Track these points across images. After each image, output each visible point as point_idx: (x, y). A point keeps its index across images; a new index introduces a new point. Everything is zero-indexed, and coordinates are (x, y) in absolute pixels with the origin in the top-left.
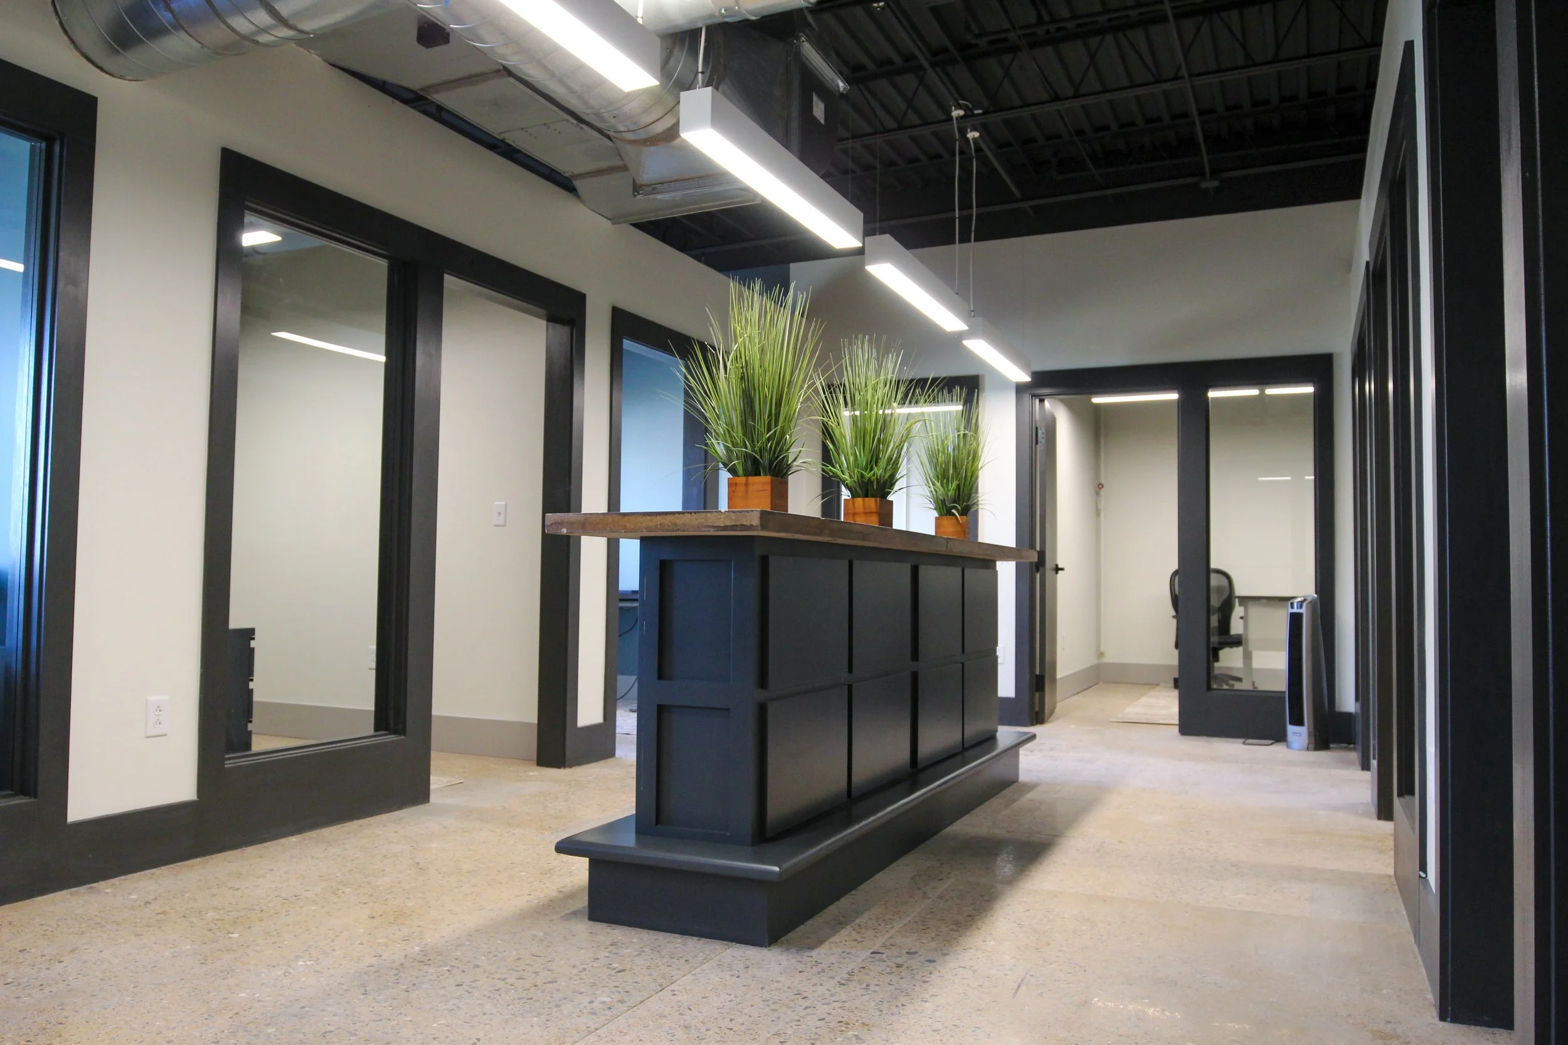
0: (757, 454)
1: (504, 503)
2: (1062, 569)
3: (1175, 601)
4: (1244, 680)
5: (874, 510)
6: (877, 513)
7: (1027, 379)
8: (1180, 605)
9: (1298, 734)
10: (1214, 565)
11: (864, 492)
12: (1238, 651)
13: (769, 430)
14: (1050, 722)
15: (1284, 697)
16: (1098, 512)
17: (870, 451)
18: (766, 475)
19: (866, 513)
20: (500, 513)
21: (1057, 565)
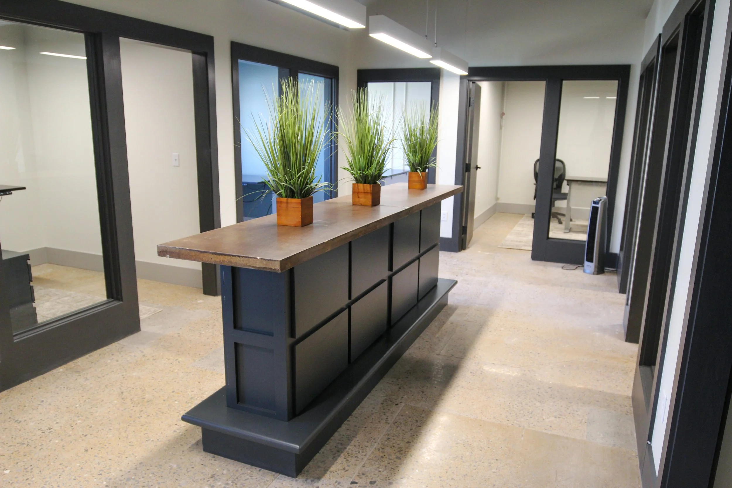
0: (292, 186)
1: (177, 154)
2: (479, 168)
3: (536, 176)
4: (566, 216)
5: (369, 191)
6: (371, 193)
7: (466, 73)
8: (539, 179)
9: (590, 266)
10: (558, 157)
11: (364, 181)
12: (565, 202)
13: (299, 171)
14: (469, 248)
15: (585, 245)
16: (501, 127)
17: (367, 158)
18: (298, 198)
19: (365, 193)
20: (176, 160)
21: (477, 166)
